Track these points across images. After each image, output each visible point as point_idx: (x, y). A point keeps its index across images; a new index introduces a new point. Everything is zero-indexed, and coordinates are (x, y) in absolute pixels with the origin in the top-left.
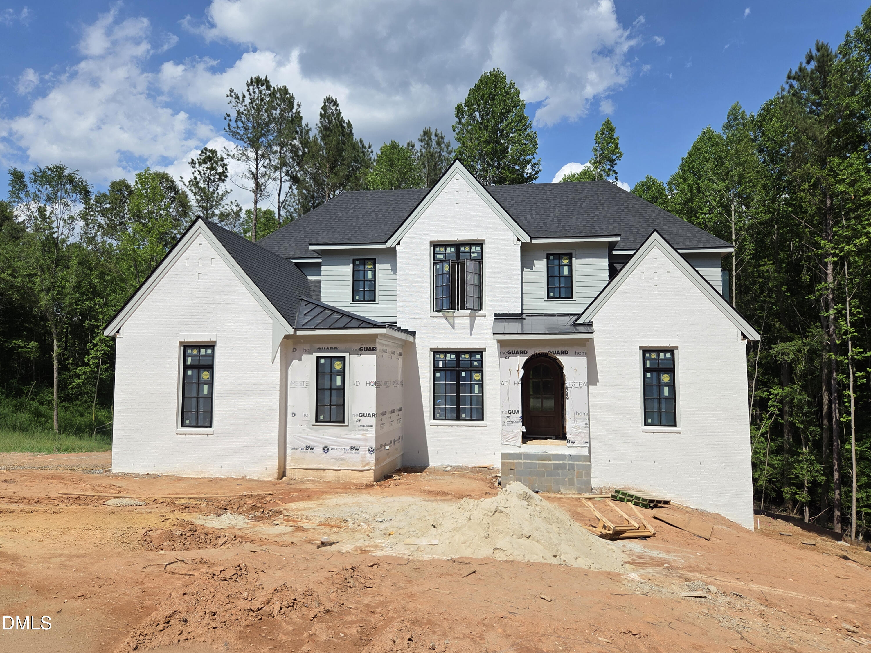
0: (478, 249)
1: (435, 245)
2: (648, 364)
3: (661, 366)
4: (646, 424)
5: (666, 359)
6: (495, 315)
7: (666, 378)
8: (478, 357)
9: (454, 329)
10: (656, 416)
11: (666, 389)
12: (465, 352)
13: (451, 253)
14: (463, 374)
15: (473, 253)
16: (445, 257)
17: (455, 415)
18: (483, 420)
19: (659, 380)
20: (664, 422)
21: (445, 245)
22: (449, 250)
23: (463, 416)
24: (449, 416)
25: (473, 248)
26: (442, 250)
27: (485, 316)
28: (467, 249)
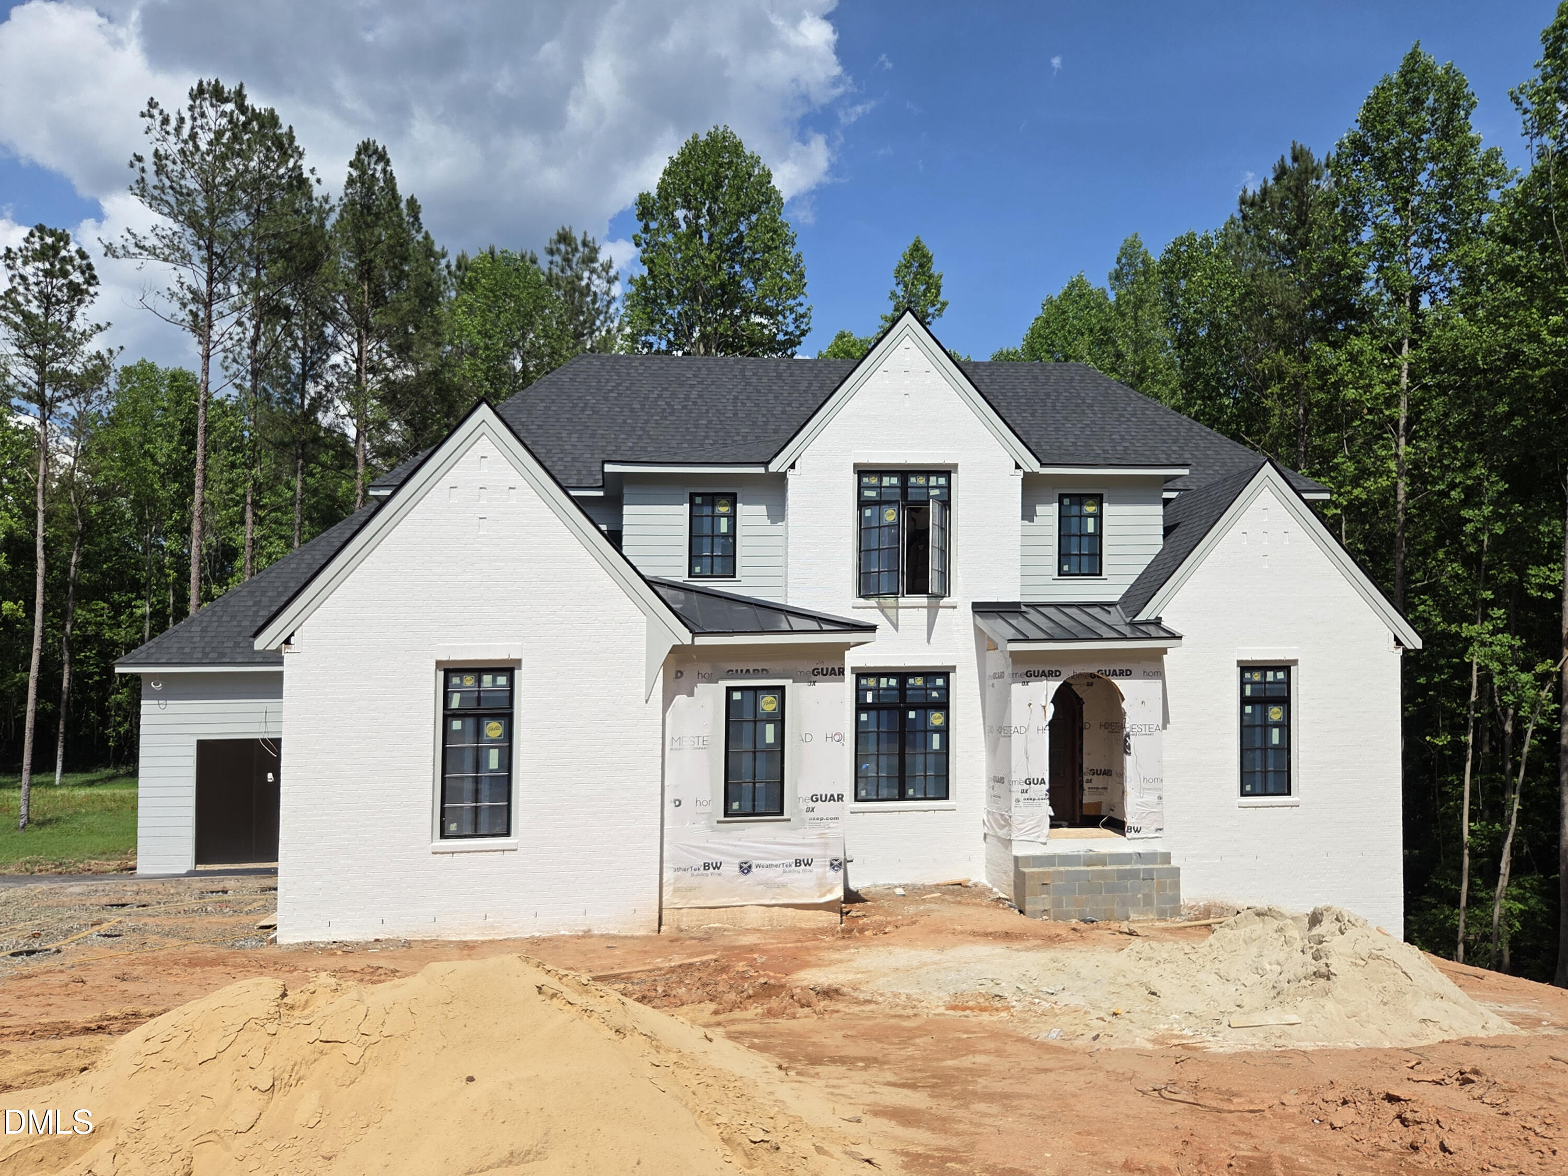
0: (942, 481)
1: (862, 471)
2: (1248, 692)
3: (1268, 694)
4: (1243, 794)
5: (1276, 682)
6: (975, 605)
7: (1275, 714)
8: (940, 682)
9: (897, 629)
10: (1258, 778)
11: (1276, 732)
12: (915, 673)
13: (892, 487)
14: (912, 715)
15: (933, 487)
16: (880, 494)
17: (896, 791)
18: (947, 798)
19: (1265, 716)
20: (1271, 789)
21: (881, 471)
22: (886, 481)
23: (911, 792)
24: (884, 793)
25: (933, 481)
26: (874, 481)
27: (955, 607)
28: (921, 481)
